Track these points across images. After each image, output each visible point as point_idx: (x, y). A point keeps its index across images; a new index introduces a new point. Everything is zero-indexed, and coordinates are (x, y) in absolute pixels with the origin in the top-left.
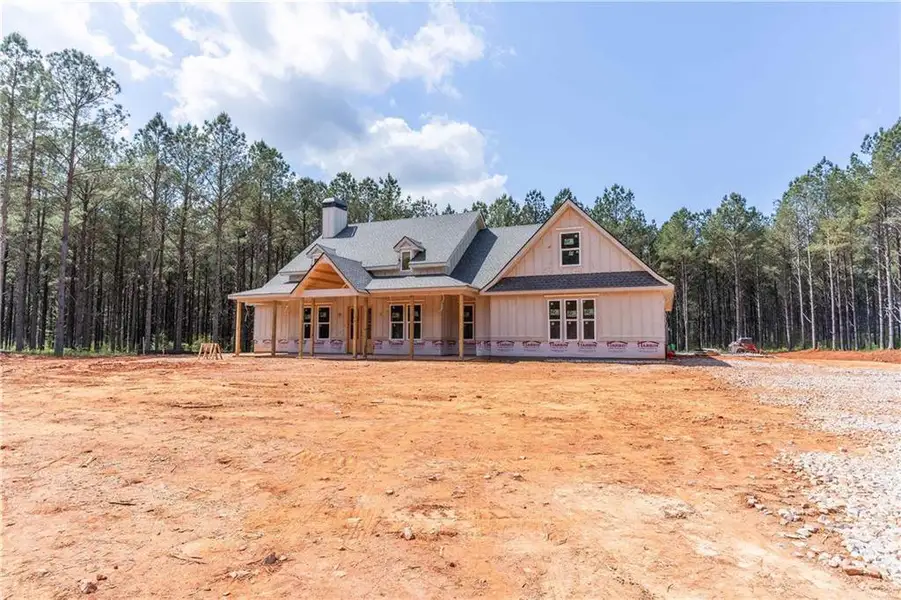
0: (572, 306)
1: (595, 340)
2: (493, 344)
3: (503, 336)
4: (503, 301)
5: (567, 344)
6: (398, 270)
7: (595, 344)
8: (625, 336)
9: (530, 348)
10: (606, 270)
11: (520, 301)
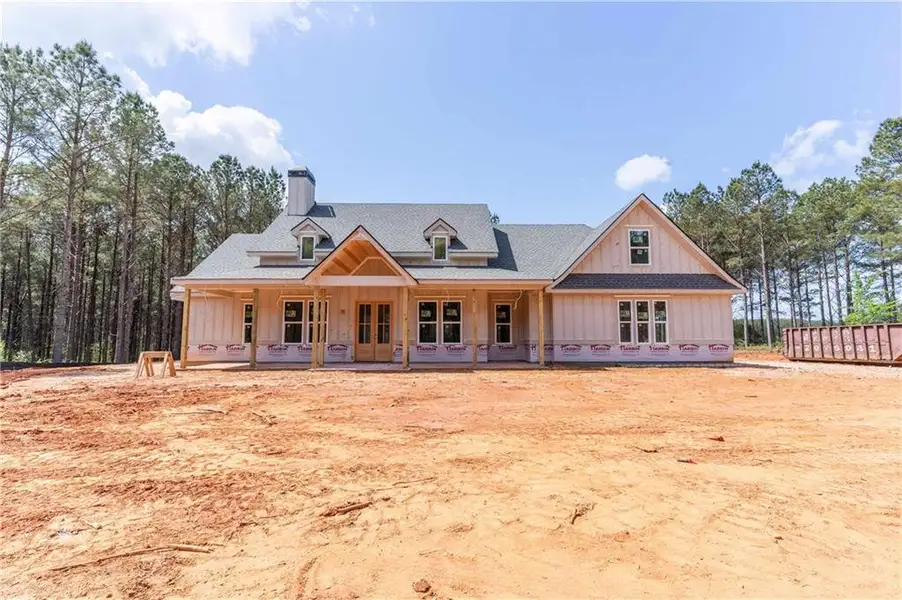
0: (642, 308)
1: (667, 343)
2: (557, 349)
3: (569, 339)
4: (568, 301)
5: (638, 348)
6: (428, 259)
7: (668, 348)
8: (697, 339)
9: (599, 352)
10: (676, 270)
11: (588, 300)
